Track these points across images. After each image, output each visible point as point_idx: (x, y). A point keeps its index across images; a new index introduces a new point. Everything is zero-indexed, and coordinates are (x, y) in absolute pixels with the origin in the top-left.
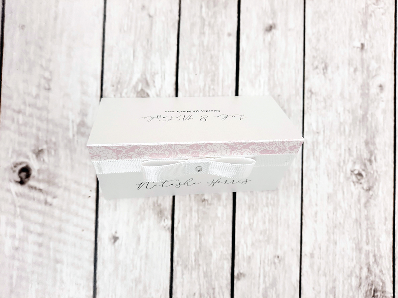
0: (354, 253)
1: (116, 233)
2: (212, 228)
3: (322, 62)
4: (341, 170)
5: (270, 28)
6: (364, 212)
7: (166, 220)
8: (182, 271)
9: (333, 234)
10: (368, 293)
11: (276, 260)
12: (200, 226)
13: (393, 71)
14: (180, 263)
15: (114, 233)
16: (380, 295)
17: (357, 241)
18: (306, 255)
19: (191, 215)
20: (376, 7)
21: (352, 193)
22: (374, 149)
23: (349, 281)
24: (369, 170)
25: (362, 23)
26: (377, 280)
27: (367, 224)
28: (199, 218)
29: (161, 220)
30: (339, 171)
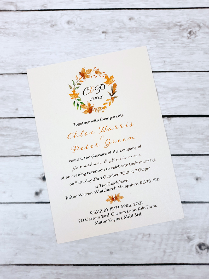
13: (119, 10)
20: (76, 23)
21: (203, 38)
22: (173, 23)
24: (187, 26)
25: (88, 32)
30: (189, 47)
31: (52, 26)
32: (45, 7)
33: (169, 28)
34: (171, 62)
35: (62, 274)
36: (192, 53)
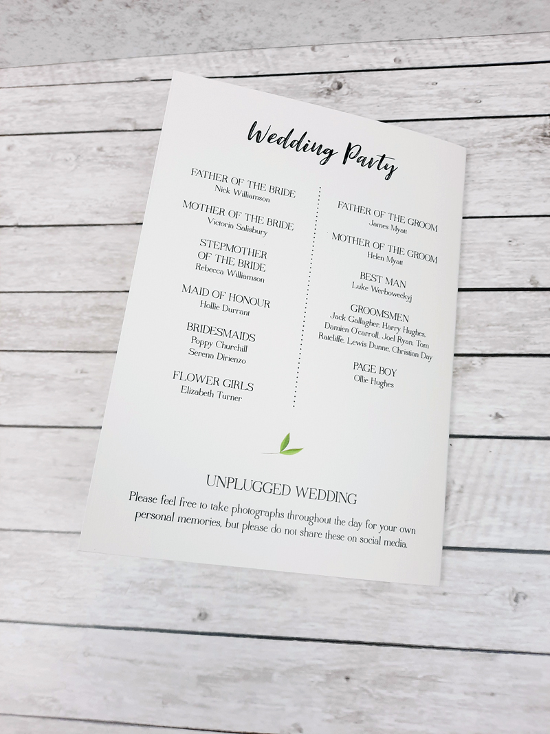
1: (491, 416)
2: (481, 313)
7: (473, 363)
8: (531, 344)
10: (547, 142)
11: (514, 243)
12: (478, 326)
14: (522, 347)
15: (491, 418)
17: (488, 158)
18: (506, 212)
19: (467, 335)
23: (535, 163)
28: (469, 328)
29: (474, 368)
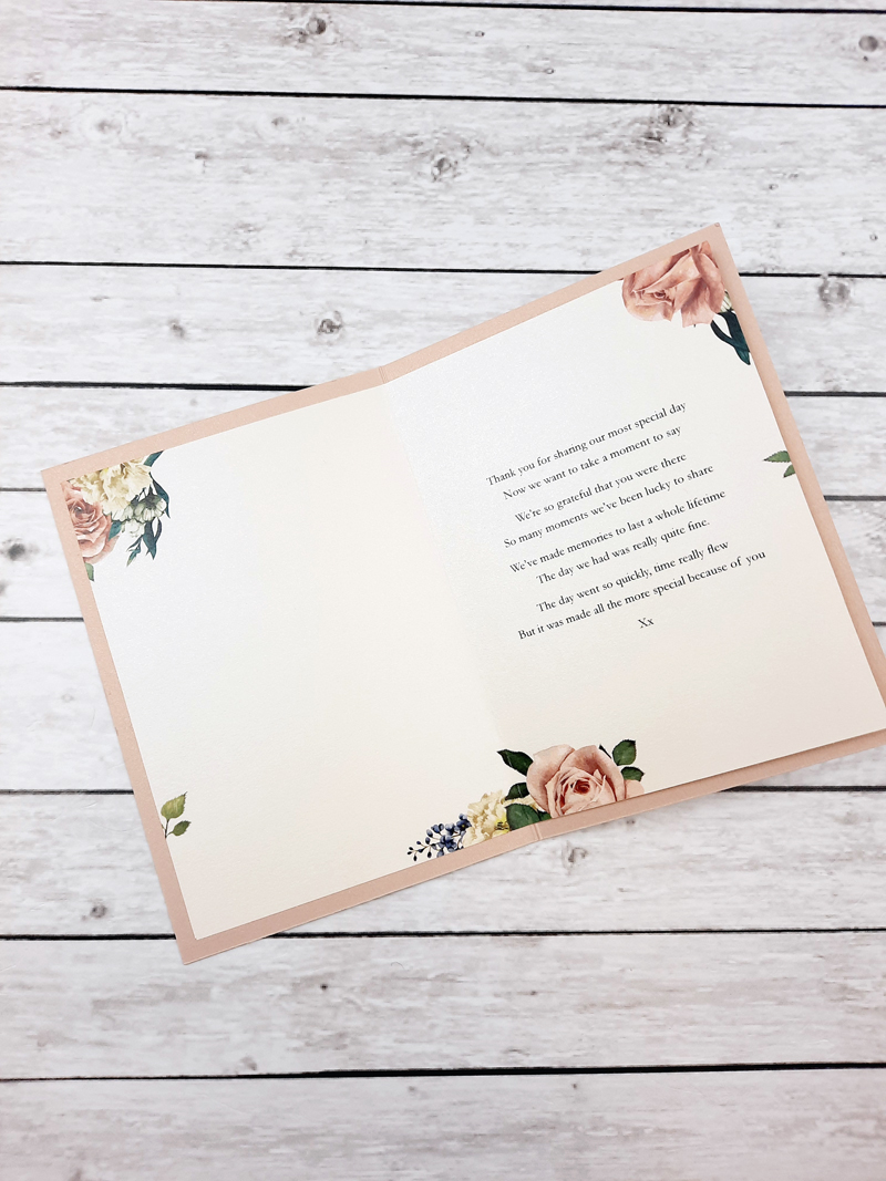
0: (583, 175)
3: (236, 233)
4: (434, 200)
5: (177, 329)
6: (509, 157)
9: (548, 214)
10: (652, 149)
13: (246, 97)
16: (657, 127)
20: (123, 129)
21: (475, 179)
22: (394, 136)
23: (631, 184)
24: (433, 147)
25: (156, 155)
26: (630, 132)
27: (530, 151)
30: (435, 202)
31: (56, 134)
32: (36, 80)
33: (383, 151)
34: (385, 243)
35: (52, 817)
36: (444, 220)
